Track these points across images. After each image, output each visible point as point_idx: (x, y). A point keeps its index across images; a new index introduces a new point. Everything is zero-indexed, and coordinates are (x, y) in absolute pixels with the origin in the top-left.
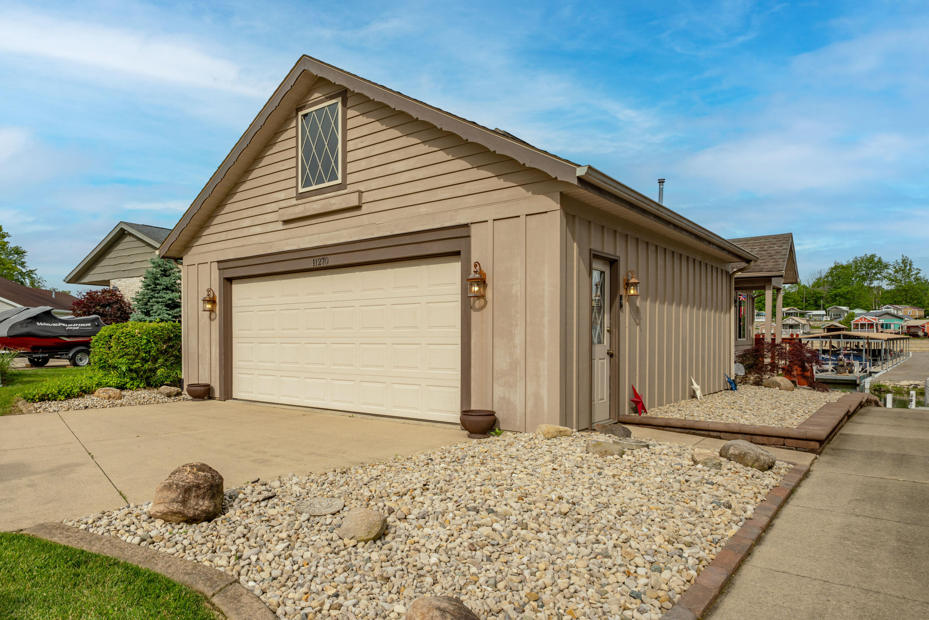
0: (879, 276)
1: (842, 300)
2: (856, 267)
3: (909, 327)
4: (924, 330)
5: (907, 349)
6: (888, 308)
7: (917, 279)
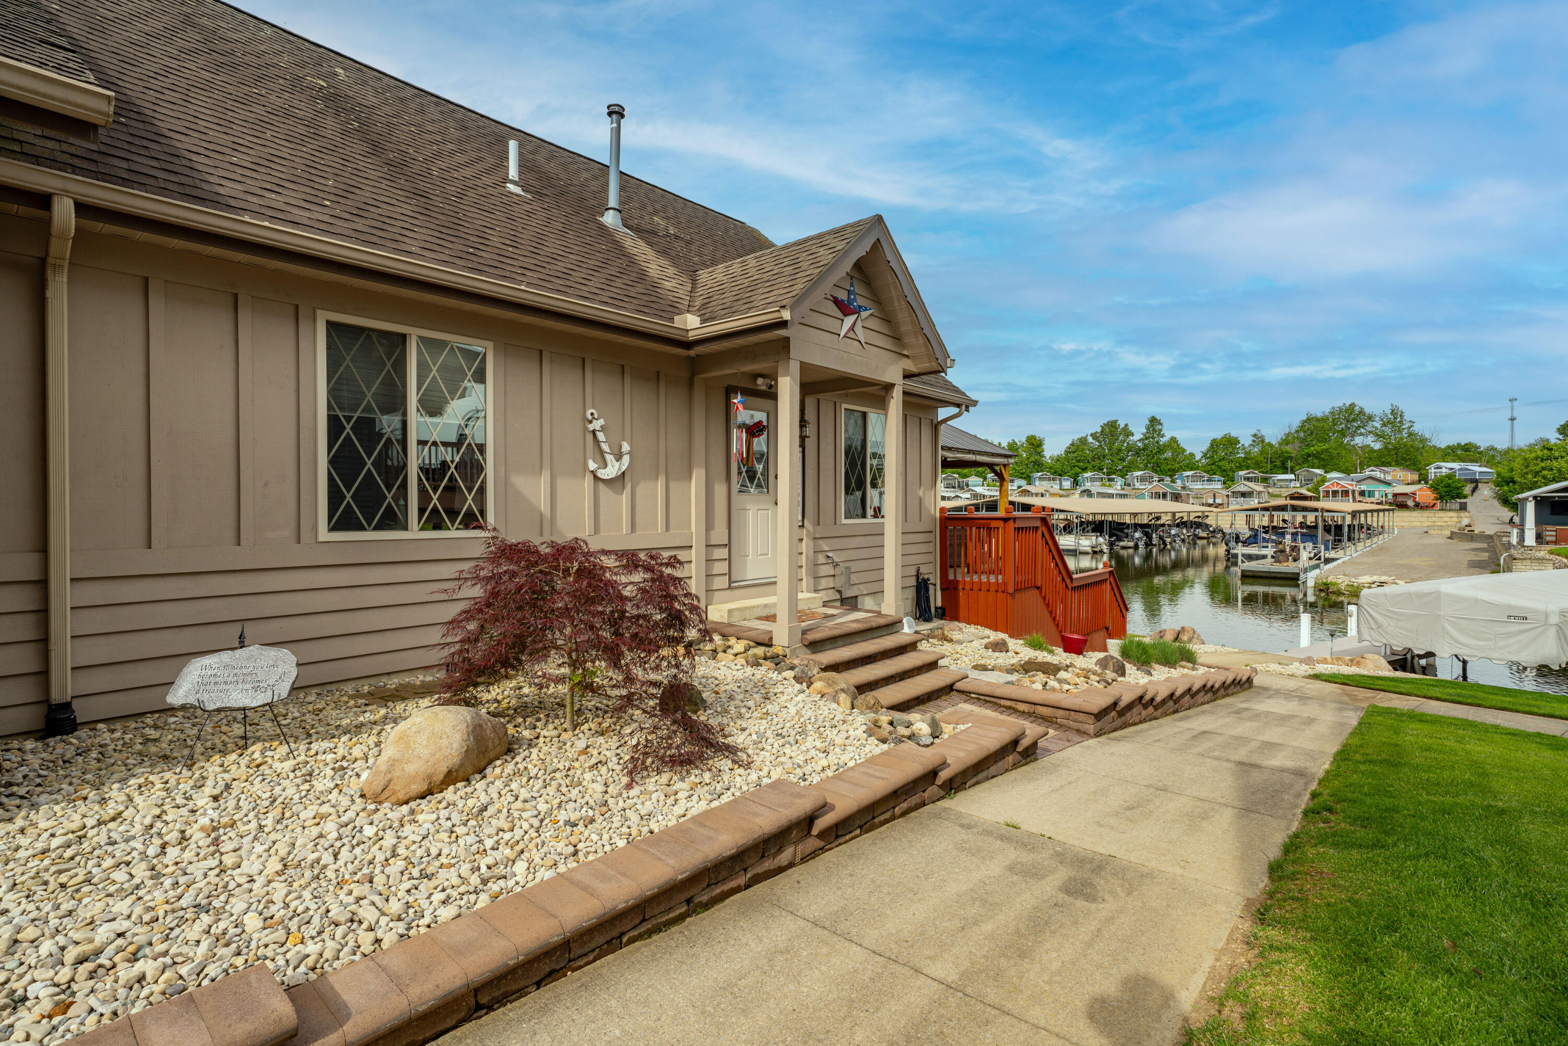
0: (1363, 431)
1: (1316, 461)
2: (1334, 420)
3: (1395, 495)
4: (1415, 499)
5: (1391, 524)
6: (1372, 471)
7: (1410, 435)
